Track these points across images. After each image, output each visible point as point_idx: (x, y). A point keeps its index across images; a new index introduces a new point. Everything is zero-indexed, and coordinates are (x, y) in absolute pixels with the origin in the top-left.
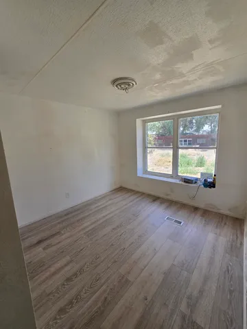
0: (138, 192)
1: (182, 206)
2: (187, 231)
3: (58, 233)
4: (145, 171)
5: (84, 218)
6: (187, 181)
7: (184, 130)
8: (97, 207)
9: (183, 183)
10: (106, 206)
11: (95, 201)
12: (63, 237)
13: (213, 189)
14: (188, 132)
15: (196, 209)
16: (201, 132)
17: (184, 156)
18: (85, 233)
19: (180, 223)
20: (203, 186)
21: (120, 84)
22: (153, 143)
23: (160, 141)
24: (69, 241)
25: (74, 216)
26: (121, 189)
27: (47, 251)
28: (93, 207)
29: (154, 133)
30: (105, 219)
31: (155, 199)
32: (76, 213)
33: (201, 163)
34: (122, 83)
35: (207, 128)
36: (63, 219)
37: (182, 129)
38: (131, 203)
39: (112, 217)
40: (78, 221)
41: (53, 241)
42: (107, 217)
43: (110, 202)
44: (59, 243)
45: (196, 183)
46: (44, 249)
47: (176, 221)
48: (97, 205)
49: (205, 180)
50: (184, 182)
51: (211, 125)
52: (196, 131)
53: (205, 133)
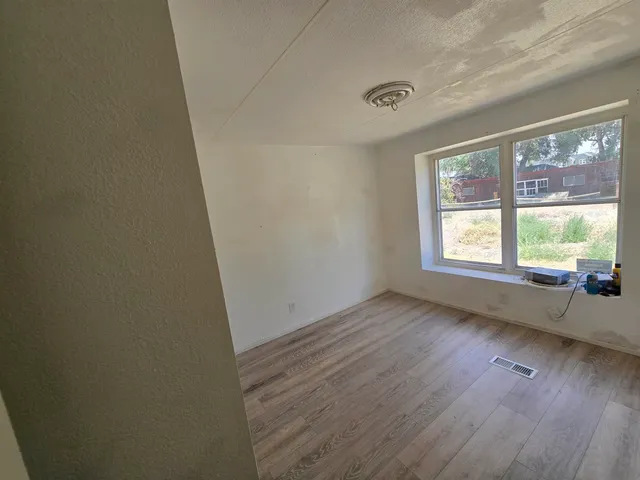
0: (426, 302)
1: (531, 335)
2: (548, 391)
3: (280, 375)
4: (439, 259)
5: (323, 350)
6: (541, 279)
7: (526, 158)
8: (345, 330)
9: (530, 284)
10: (361, 330)
11: (341, 318)
12: (291, 382)
13: (613, 297)
14: (538, 163)
15: (568, 343)
16: (572, 160)
17: (529, 220)
18: (327, 379)
19: (529, 372)
20: (583, 291)
21: (381, 98)
22: (451, 195)
23: (468, 191)
24: (301, 389)
25: (304, 346)
26: (389, 296)
27: (266, 405)
28: (337, 330)
29: (453, 174)
30: (361, 354)
31: (465, 317)
32: (308, 340)
33: (576, 232)
34: (384, 94)
35: (588, 148)
36: (287, 350)
37: (520, 158)
38: (413, 325)
39: (376, 351)
40: (313, 355)
41: (275, 387)
42: (366, 351)
43: (369, 321)
44: (284, 392)
45: (564, 282)
46: (262, 400)
47: (517, 367)
48: (344, 327)
49: (589, 277)
50: (535, 281)
51: (600, 141)
52: (557, 158)
53: (583, 162)
